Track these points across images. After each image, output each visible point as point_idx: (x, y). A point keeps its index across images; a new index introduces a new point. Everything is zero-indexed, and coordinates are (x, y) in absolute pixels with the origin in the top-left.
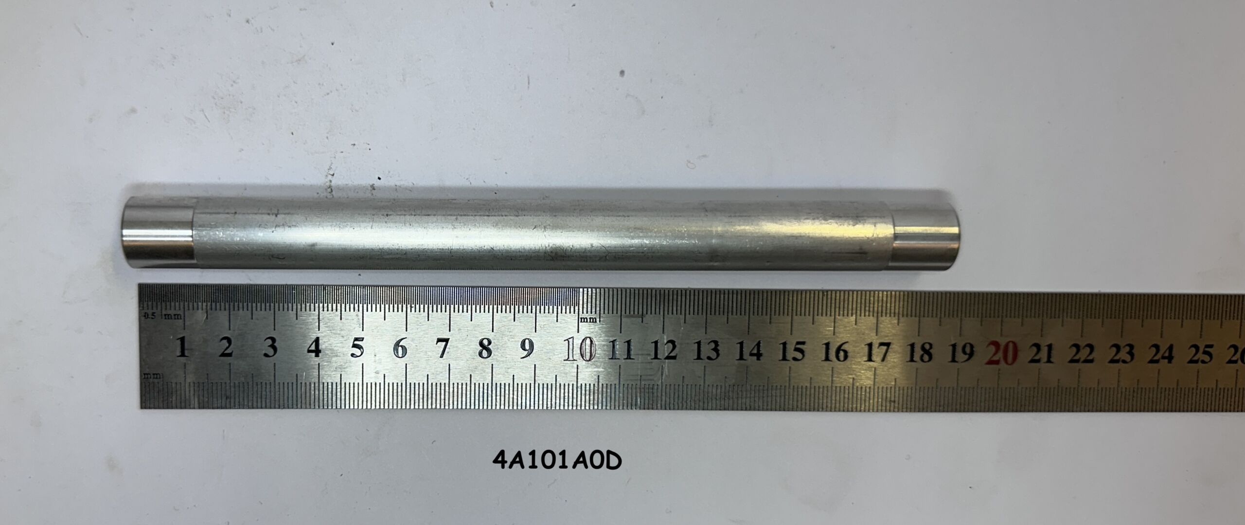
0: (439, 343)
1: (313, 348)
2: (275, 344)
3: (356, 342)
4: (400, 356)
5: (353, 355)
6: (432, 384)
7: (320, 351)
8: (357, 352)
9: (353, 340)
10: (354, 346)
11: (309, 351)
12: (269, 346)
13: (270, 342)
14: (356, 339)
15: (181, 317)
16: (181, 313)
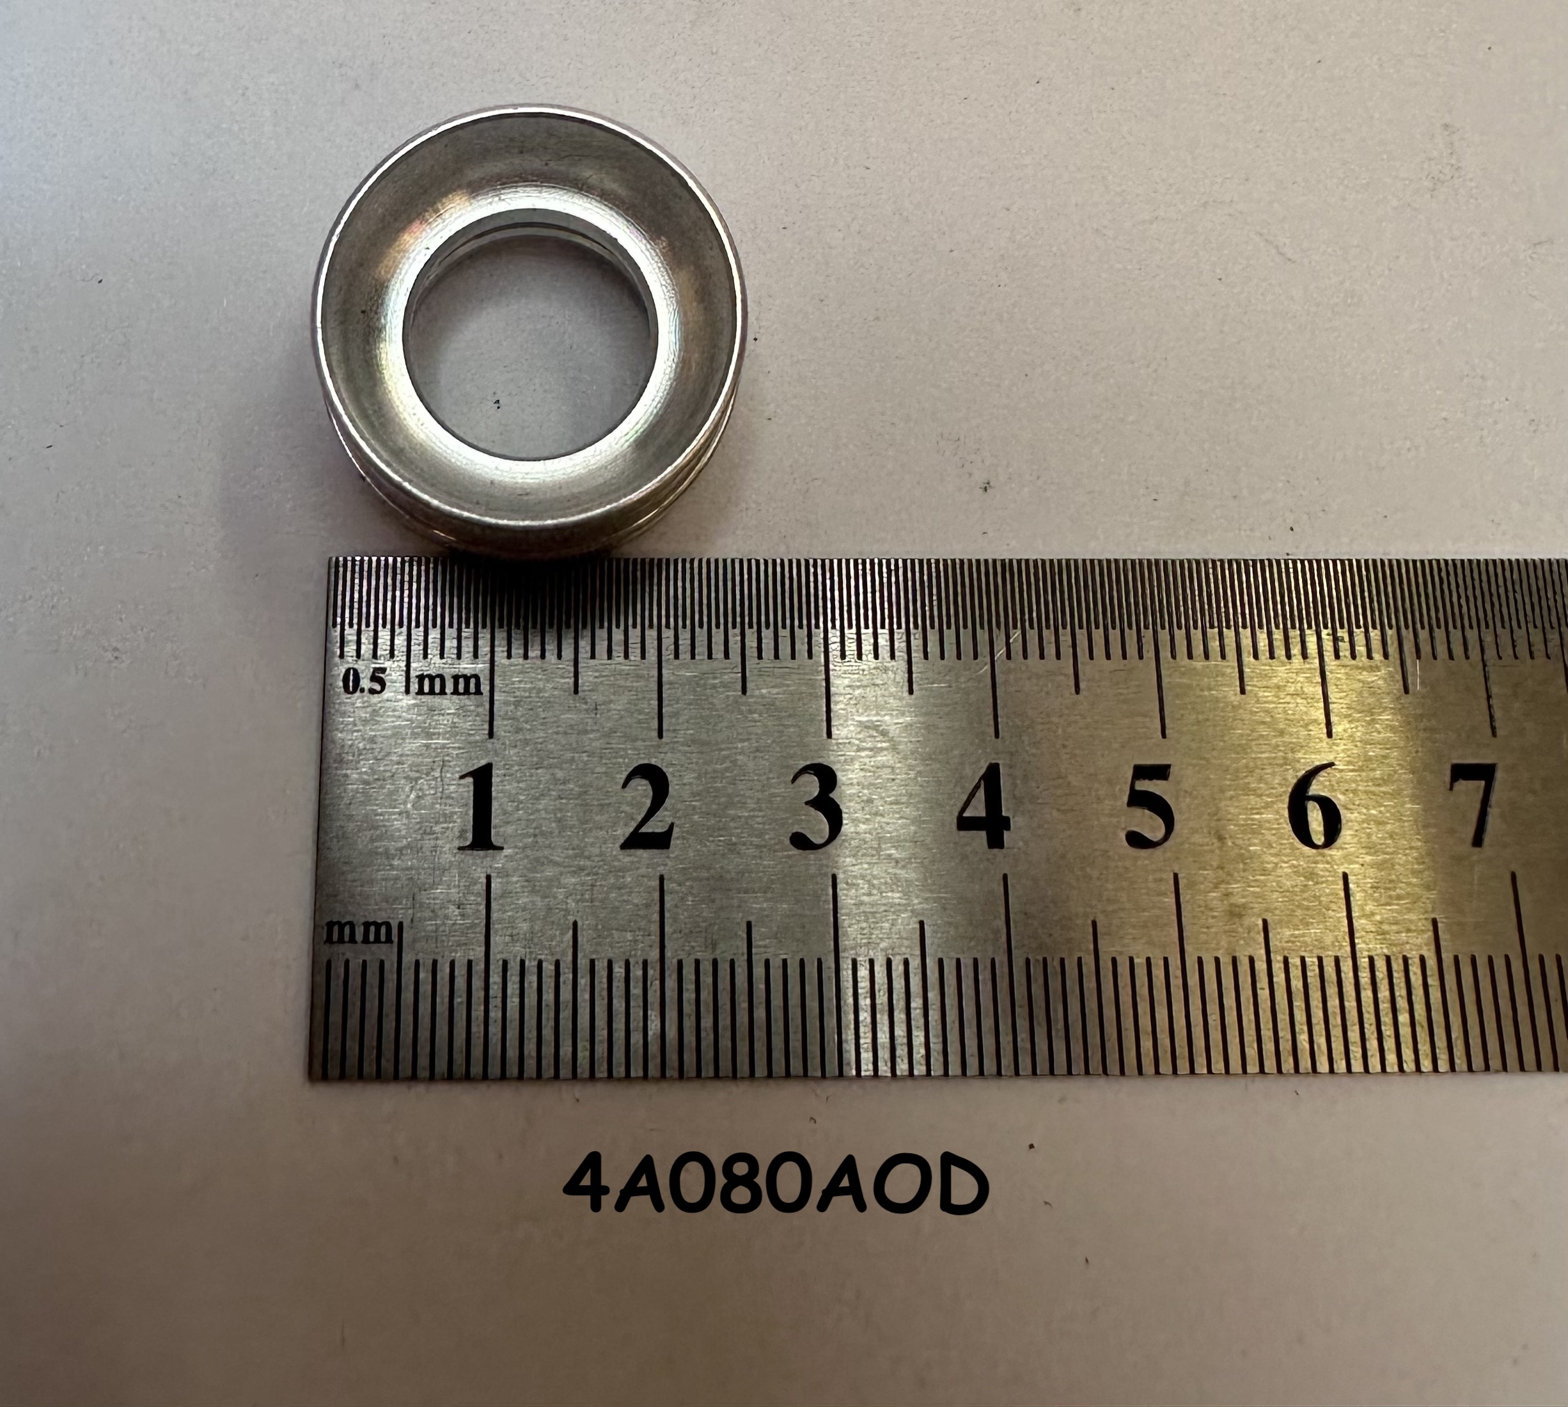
0: (1462, 785)
1: (978, 809)
2: (831, 795)
3: (1143, 785)
4: (1319, 839)
5: (1136, 840)
6: (1456, 959)
7: (1006, 823)
8: (1153, 827)
9: (1129, 774)
10: (1137, 799)
11: (965, 824)
12: (807, 803)
13: (811, 786)
14: (1142, 772)
15: (478, 685)
16: (480, 667)
